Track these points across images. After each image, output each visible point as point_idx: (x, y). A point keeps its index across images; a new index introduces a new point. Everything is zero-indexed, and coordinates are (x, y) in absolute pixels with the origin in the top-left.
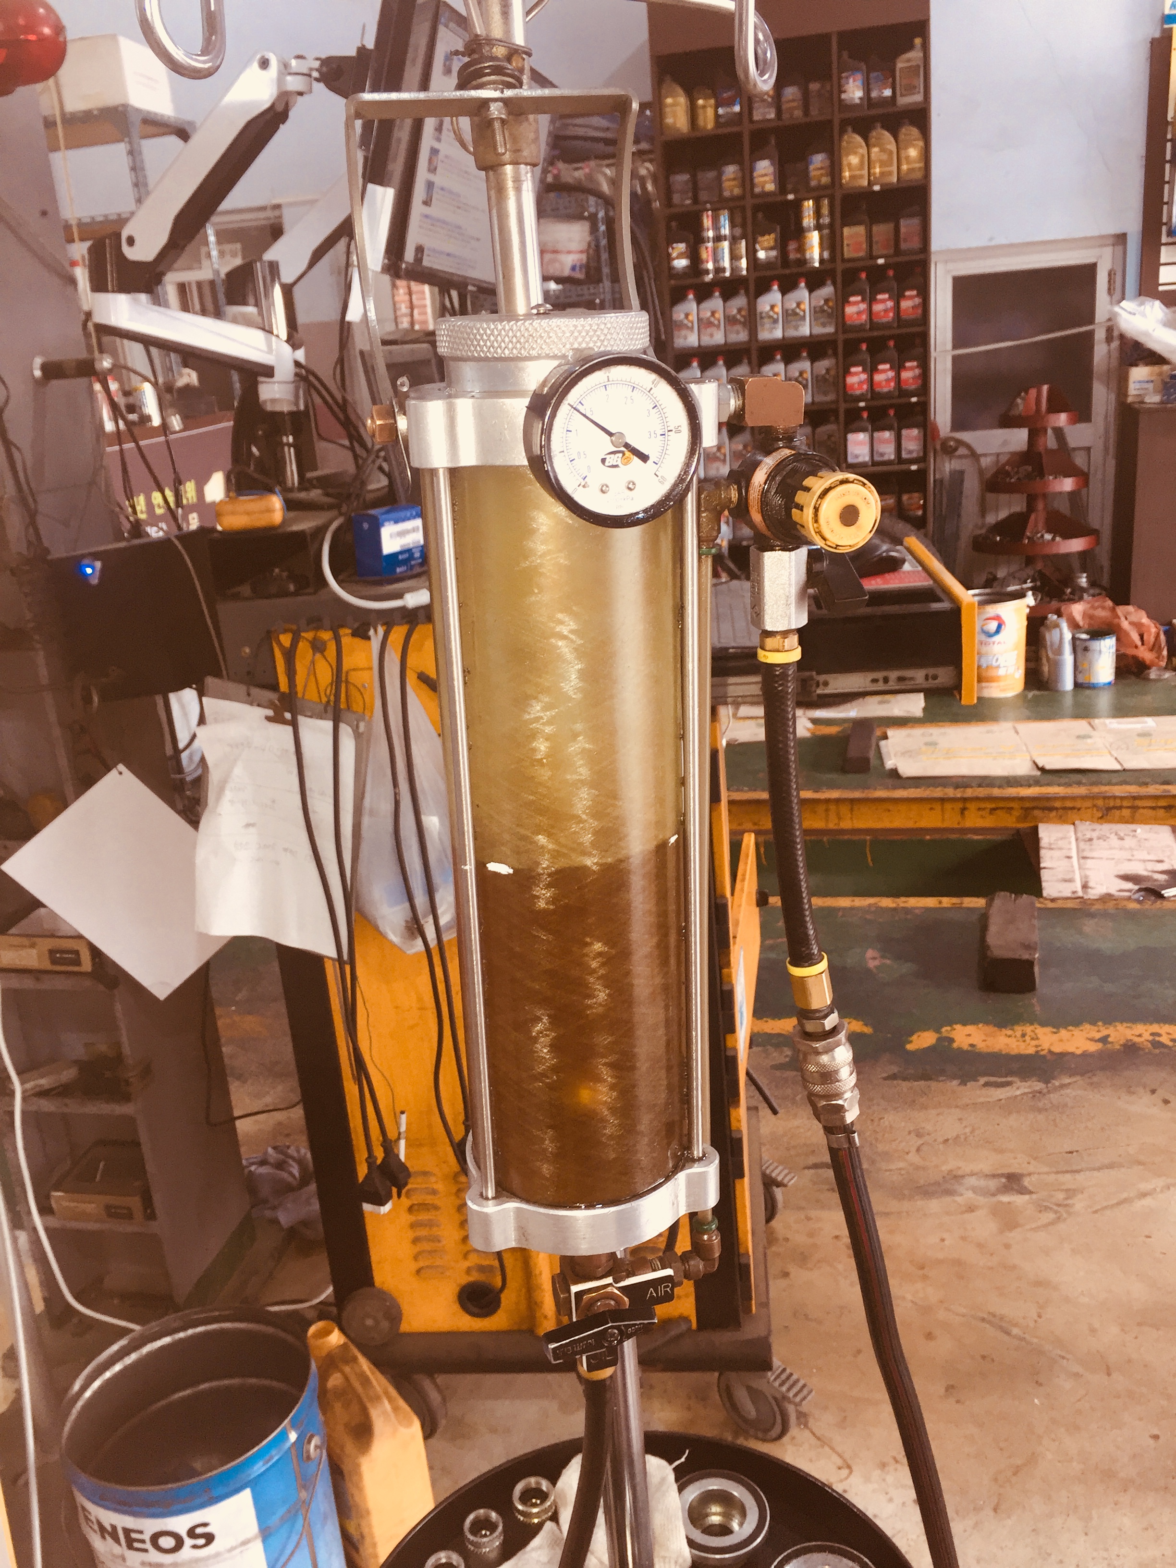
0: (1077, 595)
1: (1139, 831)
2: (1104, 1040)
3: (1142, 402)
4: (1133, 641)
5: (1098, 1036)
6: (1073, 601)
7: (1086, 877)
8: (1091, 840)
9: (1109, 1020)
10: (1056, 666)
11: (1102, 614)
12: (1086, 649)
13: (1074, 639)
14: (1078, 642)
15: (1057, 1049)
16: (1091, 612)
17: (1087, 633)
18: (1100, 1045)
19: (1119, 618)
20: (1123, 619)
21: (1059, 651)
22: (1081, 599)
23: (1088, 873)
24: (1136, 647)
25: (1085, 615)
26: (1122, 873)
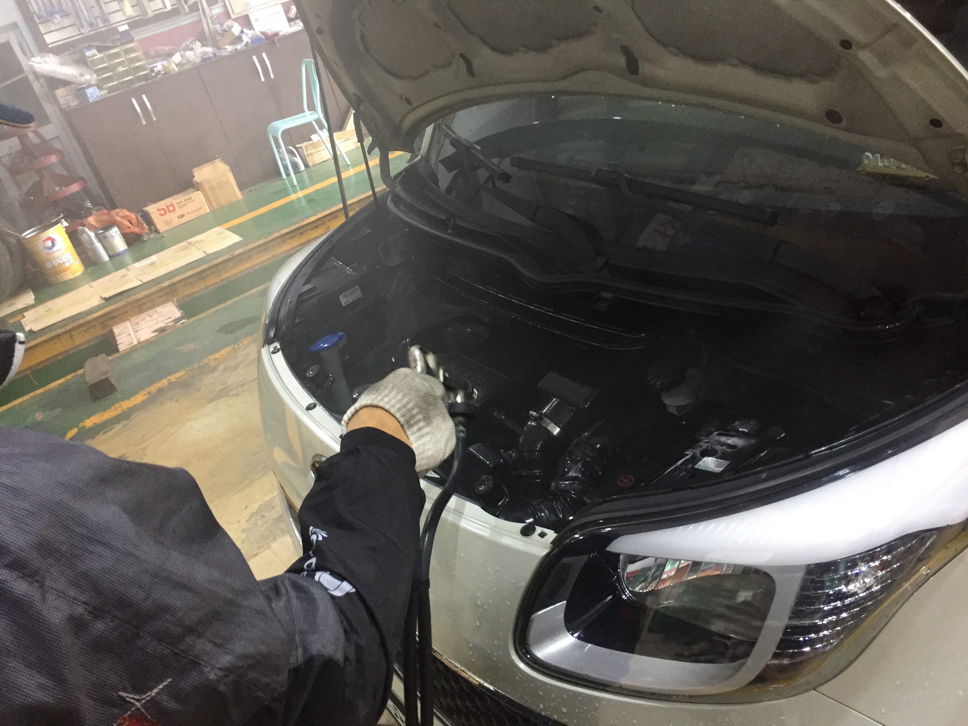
0: (89, 213)
1: (158, 309)
2: (149, 393)
3: (69, 107)
4: (126, 225)
5: (146, 392)
6: (87, 217)
7: (139, 338)
8: (138, 323)
9: (150, 385)
10: (95, 251)
11: (105, 217)
12: (105, 238)
13: (97, 235)
14: (99, 236)
15: (130, 406)
16: (100, 218)
17: (102, 230)
18: (148, 395)
19: (114, 217)
20: (116, 216)
21: (92, 243)
22: (91, 214)
23: (139, 337)
24: (129, 227)
25: (96, 220)
26: (154, 330)
